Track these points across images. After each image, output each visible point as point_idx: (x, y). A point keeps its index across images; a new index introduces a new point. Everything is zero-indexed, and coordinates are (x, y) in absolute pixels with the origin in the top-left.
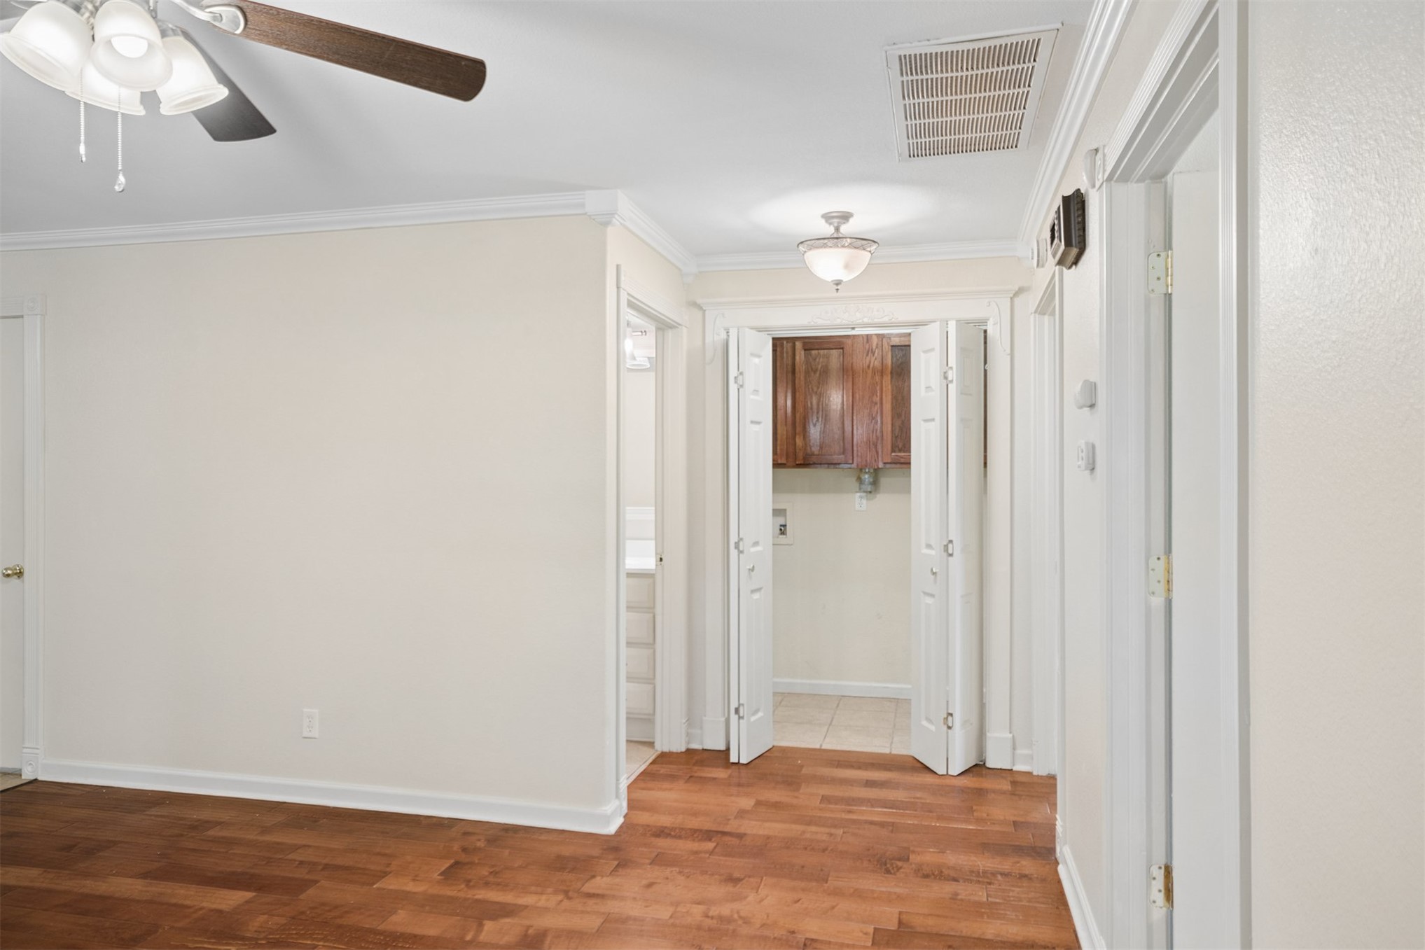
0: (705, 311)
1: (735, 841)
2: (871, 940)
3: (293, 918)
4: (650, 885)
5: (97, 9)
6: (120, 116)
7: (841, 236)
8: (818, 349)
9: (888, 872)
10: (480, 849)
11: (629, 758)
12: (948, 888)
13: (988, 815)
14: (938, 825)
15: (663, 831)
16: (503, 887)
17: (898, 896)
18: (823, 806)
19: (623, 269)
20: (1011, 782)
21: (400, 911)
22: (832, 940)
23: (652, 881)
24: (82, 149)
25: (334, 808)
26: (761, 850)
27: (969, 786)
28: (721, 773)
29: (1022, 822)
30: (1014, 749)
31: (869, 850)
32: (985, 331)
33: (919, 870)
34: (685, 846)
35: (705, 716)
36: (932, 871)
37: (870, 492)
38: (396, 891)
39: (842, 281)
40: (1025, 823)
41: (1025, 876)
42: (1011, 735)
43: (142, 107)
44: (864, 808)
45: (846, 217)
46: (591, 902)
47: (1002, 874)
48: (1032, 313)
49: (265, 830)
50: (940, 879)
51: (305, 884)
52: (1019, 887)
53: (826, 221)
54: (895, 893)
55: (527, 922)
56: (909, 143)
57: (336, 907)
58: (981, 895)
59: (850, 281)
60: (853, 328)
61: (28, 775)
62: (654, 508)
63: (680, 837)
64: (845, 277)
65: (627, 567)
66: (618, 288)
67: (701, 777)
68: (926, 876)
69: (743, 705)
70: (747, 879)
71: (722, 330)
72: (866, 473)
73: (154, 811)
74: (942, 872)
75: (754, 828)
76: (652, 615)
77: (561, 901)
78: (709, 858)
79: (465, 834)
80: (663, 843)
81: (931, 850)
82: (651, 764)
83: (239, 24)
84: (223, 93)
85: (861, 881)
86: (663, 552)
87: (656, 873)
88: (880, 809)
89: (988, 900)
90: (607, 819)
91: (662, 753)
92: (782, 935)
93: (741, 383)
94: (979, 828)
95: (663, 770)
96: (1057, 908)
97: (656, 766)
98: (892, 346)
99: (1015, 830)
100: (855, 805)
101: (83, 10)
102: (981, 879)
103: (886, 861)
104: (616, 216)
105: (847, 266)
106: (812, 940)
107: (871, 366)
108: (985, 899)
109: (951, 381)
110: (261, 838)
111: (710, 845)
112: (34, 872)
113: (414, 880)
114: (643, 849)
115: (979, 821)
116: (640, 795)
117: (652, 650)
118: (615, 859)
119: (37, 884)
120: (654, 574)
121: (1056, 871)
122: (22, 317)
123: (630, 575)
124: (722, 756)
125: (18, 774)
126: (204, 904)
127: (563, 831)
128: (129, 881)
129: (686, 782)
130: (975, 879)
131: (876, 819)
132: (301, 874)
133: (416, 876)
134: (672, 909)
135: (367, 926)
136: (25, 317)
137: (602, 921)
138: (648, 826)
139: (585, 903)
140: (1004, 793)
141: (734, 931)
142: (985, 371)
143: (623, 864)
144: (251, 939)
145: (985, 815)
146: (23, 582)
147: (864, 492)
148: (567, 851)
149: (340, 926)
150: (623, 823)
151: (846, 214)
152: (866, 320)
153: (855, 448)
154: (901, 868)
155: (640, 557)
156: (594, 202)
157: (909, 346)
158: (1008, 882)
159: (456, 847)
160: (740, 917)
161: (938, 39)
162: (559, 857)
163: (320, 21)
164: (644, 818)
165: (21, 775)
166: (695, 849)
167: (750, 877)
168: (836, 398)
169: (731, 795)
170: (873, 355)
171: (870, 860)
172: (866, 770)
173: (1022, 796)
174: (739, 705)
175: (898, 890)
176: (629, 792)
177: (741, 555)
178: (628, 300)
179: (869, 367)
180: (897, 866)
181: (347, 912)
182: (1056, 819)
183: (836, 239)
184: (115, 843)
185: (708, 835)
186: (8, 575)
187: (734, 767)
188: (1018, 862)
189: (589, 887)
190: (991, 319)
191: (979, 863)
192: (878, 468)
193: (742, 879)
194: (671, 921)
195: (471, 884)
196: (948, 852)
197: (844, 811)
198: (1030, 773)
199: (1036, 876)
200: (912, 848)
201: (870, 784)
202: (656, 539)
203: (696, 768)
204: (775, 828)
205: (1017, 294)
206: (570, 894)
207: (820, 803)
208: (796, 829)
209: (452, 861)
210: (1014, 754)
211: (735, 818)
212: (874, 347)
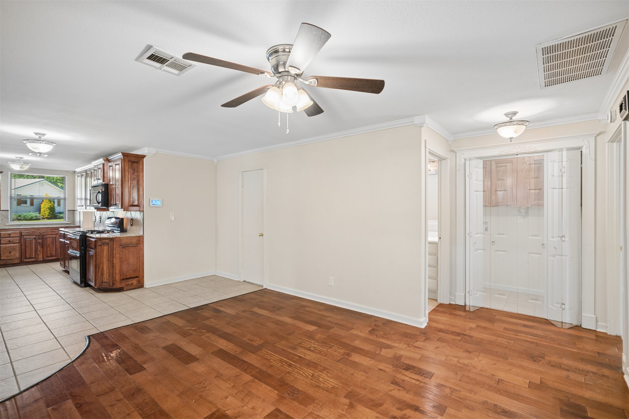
0: (456, 153)
1: (469, 338)
2: (528, 385)
3: (328, 336)
4: (437, 348)
5: (283, 86)
6: (288, 114)
7: (512, 121)
8: (502, 163)
9: (535, 361)
10: (380, 326)
11: (429, 304)
12: (565, 373)
13: (583, 347)
14: (558, 347)
15: (441, 330)
16: (388, 339)
17: (540, 371)
18: (504, 331)
19: (427, 141)
20: (595, 335)
21: (357, 340)
22: (510, 382)
23: (438, 346)
24: (279, 124)
25: (338, 307)
26: (479, 343)
27: (573, 334)
28: (462, 313)
29: (602, 353)
30: (597, 322)
31: (526, 351)
32: (581, 152)
33: (549, 363)
34: (449, 337)
35: (456, 293)
36: (556, 364)
37: (524, 216)
38: (355, 334)
39: (513, 137)
40: (604, 353)
41: (605, 376)
42: (595, 316)
43: (292, 111)
44: (523, 335)
45: (515, 113)
46: (417, 349)
47: (592, 373)
48: (606, 142)
49: (320, 310)
50: (560, 368)
51: (332, 328)
52: (602, 380)
53: (506, 116)
54: (539, 370)
55: (396, 352)
56: (545, 81)
57: (339, 336)
58: (582, 379)
59: (516, 137)
60: (517, 155)
61: (264, 287)
62: (437, 221)
63: (448, 333)
64: (514, 135)
65: (429, 240)
66: (425, 147)
67: (455, 314)
68: (553, 366)
69: (471, 291)
70: (474, 352)
71: (463, 159)
72: (522, 209)
73: (292, 301)
74: (561, 366)
75: (478, 335)
76: (436, 257)
77: (407, 347)
78: (459, 342)
79: (376, 320)
80: (441, 334)
81: (555, 356)
82: (436, 307)
83: (316, 83)
84: (312, 103)
85: (522, 362)
86: (441, 236)
87: (439, 344)
88: (530, 336)
89: (585, 382)
90: (421, 323)
91: (440, 303)
92: (489, 375)
93: (471, 177)
94: (579, 352)
95: (441, 309)
96: (624, 393)
97: (438, 308)
98: (534, 160)
99: (599, 356)
100: (519, 333)
101: (280, 87)
102: (581, 373)
103: (534, 357)
104: (425, 124)
105: (515, 132)
106: (502, 380)
107: (525, 168)
108: (584, 381)
109: (564, 173)
110: (319, 312)
111: (459, 338)
112: (267, 312)
113: (360, 332)
114: (435, 335)
115: (578, 348)
116: (433, 317)
117: (437, 269)
118: (424, 337)
119: (267, 315)
120: (437, 243)
121: (623, 378)
122: (263, 169)
123: (430, 243)
124: (463, 308)
125: (263, 286)
126: (306, 328)
127: (406, 325)
128: (288, 318)
129: (449, 315)
130: (578, 372)
131: (528, 340)
132: (329, 324)
133: (361, 331)
134: (445, 358)
135: (348, 343)
136: (264, 169)
137: (421, 356)
138: (436, 327)
139: (415, 349)
140: (592, 339)
141: (469, 370)
142: (581, 168)
143: (427, 339)
144: (317, 340)
145: (582, 347)
146: (263, 237)
147: (522, 216)
148: (408, 331)
149: (340, 341)
150: (427, 325)
151: (514, 112)
152: (523, 151)
153: (518, 200)
154: (541, 360)
155: (433, 237)
156: (417, 120)
157: (544, 160)
158: (596, 377)
159: (373, 324)
160: (472, 365)
161: (561, 37)
162: (405, 333)
163: (337, 78)
164: (434, 325)
165: (263, 287)
166: (453, 338)
167: (475, 352)
168: (509, 181)
169: (467, 322)
170: (526, 164)
171: (526, 355)
172: (523, 320)
173: (602, 342)
174: (470, 290)
175: (540, 369)
176: (429, 315)
177: (471, 238)
178: (429, 151)
179: (524, 169)
180: (539, 360)
181: (342, 338)
182: (622, 355)
183: (511, 122)
184: (284, 308)
185: (458, 334)
186: (260, 235)
187: (467, 312)
188: (601, 369)
189: (416, 344)
190: (584, 146)
191: (580, 366)
192: (528, 207)
193: (472, 352)
194: (445, 361)
195: (378, 336)
196: (564, 358)
197: (514, 335)
198: (606, 334)
199: (611, 377)
200: (546, 354)
201: (525, 326)
202: (438, 231)
203: (453, 310)
204: (485, 336)
205: (598, 135)
206: (409, 345)
207: (503, 330)
208: (493, 338)
209: (372, 328)
210: (597, 324)
211: (469, 330)
212: (526, 161)
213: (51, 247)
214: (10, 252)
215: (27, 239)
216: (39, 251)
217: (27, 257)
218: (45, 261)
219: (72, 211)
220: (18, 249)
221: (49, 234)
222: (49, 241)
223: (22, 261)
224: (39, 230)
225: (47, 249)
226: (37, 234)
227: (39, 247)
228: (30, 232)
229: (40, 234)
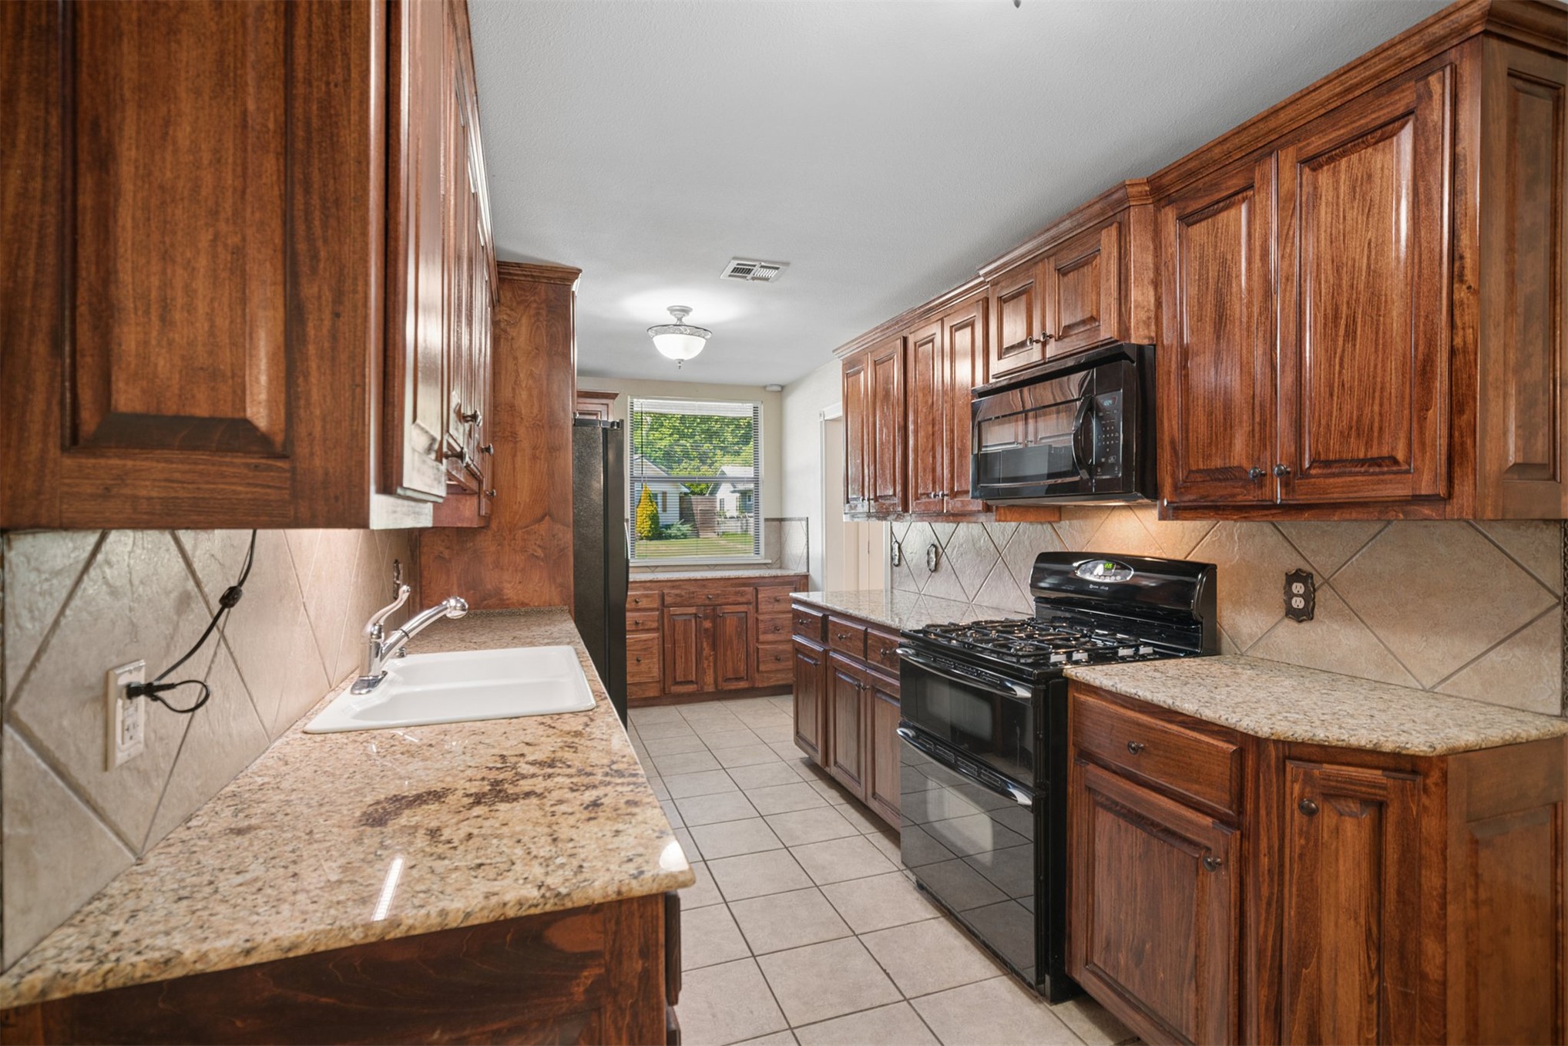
213: (735, 647)
214: (638, 661)
215: (676, 618)
216: (707, 659)
217: (678, 680)
218: (722, 694)
219: (775, 523)
220: (655, 650)
221: (730, 600)
222: (730, 625)
223: (667, 691)
224: (704, 586)
225: (725, 655)
226: (699, 602)
227: (705, 644)
228: (683, 593)
229: (707, 602)
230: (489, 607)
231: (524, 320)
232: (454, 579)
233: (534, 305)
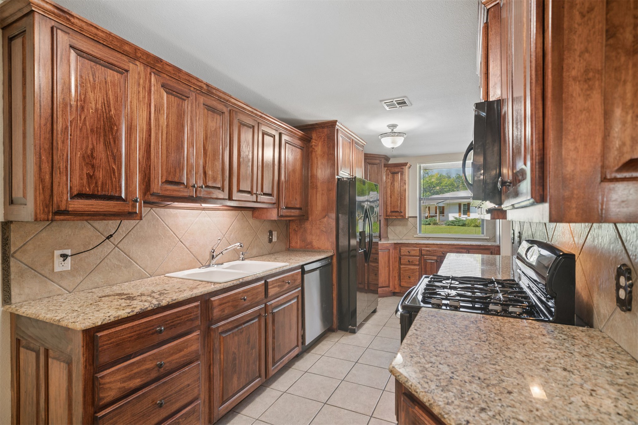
214: (409, 277)
215: (427, 261)
220: (417, 274)
224: (441, 248)
226: (438, 254)
228: (431, 250)
229: (442, 255)
230: (308, 248)
231: (320, 144)
232: (299, 238)
233: (323, 137)
